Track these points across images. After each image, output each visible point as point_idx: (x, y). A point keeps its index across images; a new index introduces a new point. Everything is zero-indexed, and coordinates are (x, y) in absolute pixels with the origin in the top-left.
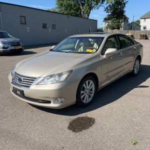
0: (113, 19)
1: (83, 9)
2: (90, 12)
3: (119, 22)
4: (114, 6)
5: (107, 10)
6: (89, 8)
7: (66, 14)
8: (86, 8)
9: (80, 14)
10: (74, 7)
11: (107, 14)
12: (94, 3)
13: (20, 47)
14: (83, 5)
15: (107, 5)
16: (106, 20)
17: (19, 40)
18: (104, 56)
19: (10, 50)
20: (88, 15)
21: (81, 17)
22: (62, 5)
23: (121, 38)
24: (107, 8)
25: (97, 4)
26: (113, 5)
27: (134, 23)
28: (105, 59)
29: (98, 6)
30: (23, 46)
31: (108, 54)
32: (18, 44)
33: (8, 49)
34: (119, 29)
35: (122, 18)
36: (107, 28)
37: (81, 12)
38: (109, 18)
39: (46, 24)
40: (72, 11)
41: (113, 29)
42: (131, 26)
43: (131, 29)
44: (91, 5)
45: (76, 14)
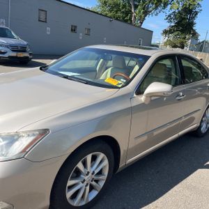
0: (177, 33)
1: (135, 13)
2: (144, 19)
3: (185, 38)
4: (181, 14)
5: (169, 18)
6: (144, 13)
7: (110, 17)
8: (140, 12)
9: (130, 19)
10: (123, 8)
11: (169, 24)
12: (152, 6)
13: (26, 55)
14: (136, 7)
15: (171, 12)
16: (165, 32)
17: (25, 43)
18: (142, 98)
19: (9, 57)
20: (142, 23)
21: (131, 23)
22: (105, 3)
23: (185, 63)
24: (170, 16)
25: (156, 8)
26: (179, 12)
27: (206, 42)
28: (143, 103)
29: (157, 11)
30: (30, 54)
31: (150, 95)
32: (23, 50)
33: (6, 55)
34: (183, 48)
35: (190, 33)
36: (166, 44)
37: (131, 17)
38: (170, 30)
39: (76, 27)
40: (119, 14)
41: (175, 46)
42: (202, 46)
43: (201, 51)
44: (148, 8)
45: (124, 18)
